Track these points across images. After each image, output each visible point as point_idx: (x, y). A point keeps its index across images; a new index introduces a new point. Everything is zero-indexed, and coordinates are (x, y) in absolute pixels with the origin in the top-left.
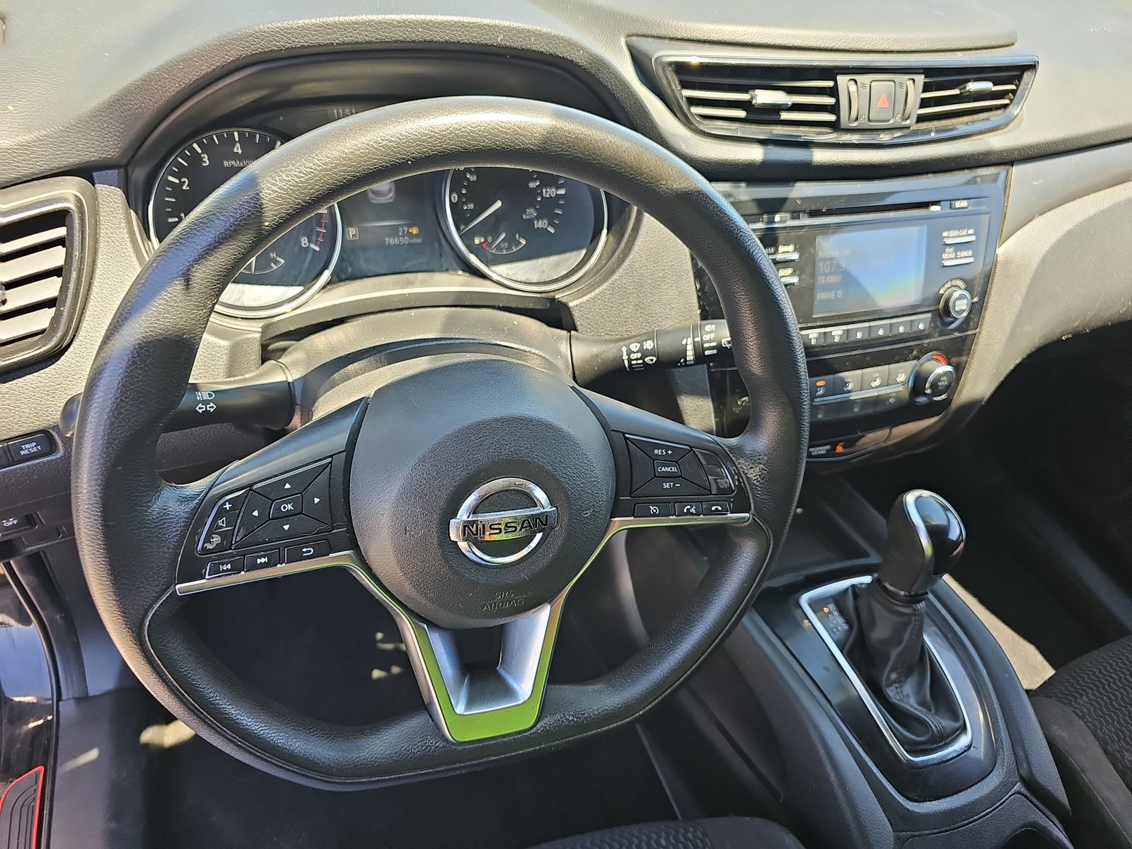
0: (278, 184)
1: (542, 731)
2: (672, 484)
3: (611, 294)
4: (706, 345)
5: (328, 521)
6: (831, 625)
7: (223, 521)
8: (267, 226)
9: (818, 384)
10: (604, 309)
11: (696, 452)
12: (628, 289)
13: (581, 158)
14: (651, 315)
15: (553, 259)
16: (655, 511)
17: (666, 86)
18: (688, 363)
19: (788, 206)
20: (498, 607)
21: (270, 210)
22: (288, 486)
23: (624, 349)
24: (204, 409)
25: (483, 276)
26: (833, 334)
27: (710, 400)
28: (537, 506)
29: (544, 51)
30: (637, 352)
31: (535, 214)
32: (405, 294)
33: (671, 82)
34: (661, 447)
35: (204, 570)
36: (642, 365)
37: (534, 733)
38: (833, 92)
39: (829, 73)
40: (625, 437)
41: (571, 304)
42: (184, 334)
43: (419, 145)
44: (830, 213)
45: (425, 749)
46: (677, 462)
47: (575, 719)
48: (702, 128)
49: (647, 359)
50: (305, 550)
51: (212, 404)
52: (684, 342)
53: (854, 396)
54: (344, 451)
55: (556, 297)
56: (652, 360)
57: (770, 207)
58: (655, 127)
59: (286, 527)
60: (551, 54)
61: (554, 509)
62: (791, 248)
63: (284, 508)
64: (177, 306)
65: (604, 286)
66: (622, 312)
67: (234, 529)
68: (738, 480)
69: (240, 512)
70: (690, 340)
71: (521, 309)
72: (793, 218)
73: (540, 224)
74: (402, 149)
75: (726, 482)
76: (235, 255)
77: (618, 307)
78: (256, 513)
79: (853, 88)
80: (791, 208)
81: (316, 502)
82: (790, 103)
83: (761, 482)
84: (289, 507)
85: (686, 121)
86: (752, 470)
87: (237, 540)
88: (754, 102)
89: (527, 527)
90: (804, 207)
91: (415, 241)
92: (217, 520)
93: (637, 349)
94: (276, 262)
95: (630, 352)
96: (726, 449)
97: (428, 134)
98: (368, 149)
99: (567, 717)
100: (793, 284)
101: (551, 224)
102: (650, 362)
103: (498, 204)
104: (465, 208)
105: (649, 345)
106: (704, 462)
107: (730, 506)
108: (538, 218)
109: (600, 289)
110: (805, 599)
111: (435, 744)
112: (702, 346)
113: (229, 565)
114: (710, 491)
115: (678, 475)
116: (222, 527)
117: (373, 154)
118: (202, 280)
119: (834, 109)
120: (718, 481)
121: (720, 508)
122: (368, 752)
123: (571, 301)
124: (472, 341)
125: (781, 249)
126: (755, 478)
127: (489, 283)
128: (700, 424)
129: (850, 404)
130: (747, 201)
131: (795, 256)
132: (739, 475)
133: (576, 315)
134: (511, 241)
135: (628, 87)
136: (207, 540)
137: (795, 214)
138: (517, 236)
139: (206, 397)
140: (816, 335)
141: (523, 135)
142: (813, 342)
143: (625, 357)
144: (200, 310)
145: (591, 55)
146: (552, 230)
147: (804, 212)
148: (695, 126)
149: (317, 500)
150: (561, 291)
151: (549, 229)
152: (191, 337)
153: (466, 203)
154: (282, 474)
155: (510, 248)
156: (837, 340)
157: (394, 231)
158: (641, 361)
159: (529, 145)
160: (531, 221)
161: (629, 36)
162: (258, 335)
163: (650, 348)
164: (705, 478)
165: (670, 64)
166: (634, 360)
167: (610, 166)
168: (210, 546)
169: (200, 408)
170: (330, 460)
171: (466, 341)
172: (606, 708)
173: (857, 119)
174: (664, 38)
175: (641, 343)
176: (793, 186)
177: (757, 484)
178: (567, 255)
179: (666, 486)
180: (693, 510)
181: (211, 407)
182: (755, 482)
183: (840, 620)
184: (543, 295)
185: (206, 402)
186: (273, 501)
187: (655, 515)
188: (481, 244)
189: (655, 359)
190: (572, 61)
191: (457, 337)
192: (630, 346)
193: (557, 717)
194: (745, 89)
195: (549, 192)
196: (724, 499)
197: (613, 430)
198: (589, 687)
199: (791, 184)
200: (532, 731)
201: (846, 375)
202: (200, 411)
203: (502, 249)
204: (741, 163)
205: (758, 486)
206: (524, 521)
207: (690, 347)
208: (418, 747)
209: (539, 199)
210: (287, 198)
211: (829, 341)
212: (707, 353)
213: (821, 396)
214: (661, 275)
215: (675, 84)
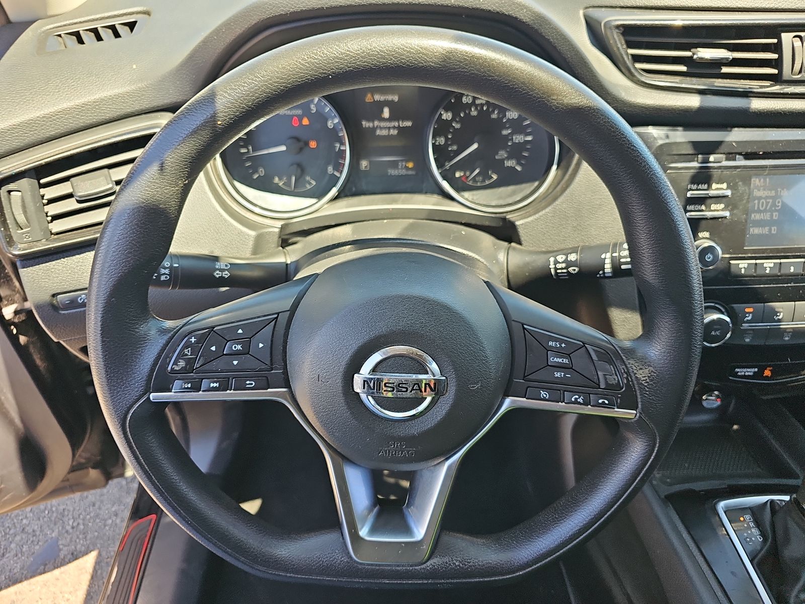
0: (228, 91)
1: (430, 568)
2: (562, 374)
3: (553, 216)
4: (622, 260)
5: (268, 362)
6: (745, 534)
7: (188, 351)
8: (220, 125)
9: (747, 310)
10: (546, 228)
11: (588, 349)
12: (568, 213)
13: (477, 75)
14: (586, 236)
15: (511, 188)
16: (545, 396)
17: (613, 45)
18: (606, 275)
19: (723, 148)
20: (392, 454)
21: (222, 112)
22: (240, 331)
23: (552, 260)
24: (220, 275)
25: (452, 199)
26: (765, 265)
27: (639, 314)
28: (428, 373)
29: (492, 10)
30: (563, 262)
31: (506, 156)
32: (389, 209)
33: (617, 42)
34: (556, 340)
35: (171, 385)
36: (566, 274)
37: (423, 568)
38: (777, 48)
39: (775, 30)
40: (523, 327)
41: (517, 223)
42: (160, 204)
43: (337, 62)
44: (767, 156)
45: (332, 561)
46: (569, 355)
47: (461, 565)
48: (643, 80)
49: (570, 269)
50: (248, 382)
51: (227, 272)
52: (603, 256)
53: (784, 326)
54: (288, 311)
55: (507, 217)
56: (575, 270)
57: (705, 149)
58: (595, 76)
59: (235, 363)
60: (498, 12)
61: (444, 378)
62: (725, 186)
63: (235, 347)
64: (154, 182)
65: (547, 210)
66: (561, 232)
67: (197, 358)
68: (627, 378)
69: (202, 346)
70: (608, 255)
71: (479, 225)
72: (727, 159)
73: (509, 163)
74: (323, 65)
75: (615, 379)
76: (197, 146)
77: (558, 227)
78: (213, 348)
79: (798, 43)
80: (727, 150)
81: (260, 347)
82: (731, 57)
83: (650, 383)
84: (239, 347)
85: (629, 75)
86: (641, 371)
87: (198, 366)
88: (695, 57)
89: (417, 390)
90: (739, 150)
91: (410, 173)
92: (184, 349)
93: (563, 260)
94: (310, 184)
95: (556, 262)
96: (618, 349)
97: (344, 53)
98: (296, 65)
99: (455, 562)
100: (725, 217)
101: (519, 163)
102: (573, 272)
103: (475, 146)
104: (450, 149)
105: (573, 257)
106: (594, 357)
107: (617, 402)
108: (508, 158)
109: (544, 212)
110: (722, 505)
111: (341, 558)
112: (619, 260)
113: (190, 384)
114: (599, 386)
115: (569, 367)
116: (187, 355)
117: (300, 69)
118: (172, 164)
119: (777, 64)
120: (607, 376)
121: (606, 402)
122: (289, 552)
123: (518, 220)
124: (420, 242)
125: (714, 186)
126: (644, 379)
127: (455, 204)
128: (627, 334)
129: (781, 332)
130: (684, 142)
131: (729, 193)
132: (628, 373)
133: (522, 232)
134: (484, 175)
135: (568, 41)
136: (175, 363)
137: (731, 156)
138: (490, 172)
139: (223, 267)
140: (746, 266)
141: (425, 54)
142: (743, 271)
143: (552, 266)
144: (172, 187)
145: (534, 13)
146: (519, 168)
147: (740, 154)
148: (637, 78)
149: (261, 345)
150: (512, 213)
151: (516, 167)
152: (166, 208)
153: (451, 145)
154: (238, 322)
155: (484, 181)
156: (767, 271)
157: (394, 164)
158: (565, 271)
159: (431, 63)
160: (502, 161)
161: (587, 8)
162: (277, 230)
163: (573, 259)
164: (594, 373)
165: (618, 27)
166: (560, 269)
167: (503, 82)
168: (177, 368)
169: (217, 274)
170: (276, 316)
171: (415, 242)
172: (490, 561)
173: (800, 72)
174: (616, 7)
175: (567, 255)
176: (731, 131)
177: (646, 384)
178: (524, 186)
179: (557, 375)
180: (580, 400)
181: (226, 274)
182: (643, 382)
183: (755, 531)
184: (498, 215)
185: (222, 270)
186: (228, 341)
187: (544, 399)
188: (461, 177)
189: (577, 269)
190: (516, 18)
191: (410, 238)
192: (557, 258)
193: (446, 559)
194: (687, 47)
195: (519, 138)
196: (613, 394)
197: (513, 320)
198: (479, 540)
199: (729, 129)
200: (422, 567)
201: (777, 305)
202: (217, 276)
203: (477, 182)
204: (678, 108)
205: (646, 386)
206: (415, 384)
207: (608, 261)
208: (327, 557)
209: (510, 144)
210: (233, 103)
211: (759, 272)
212: (623, 267)
213: (748, 322)
214: (597, 203)
215: (621, 43)
